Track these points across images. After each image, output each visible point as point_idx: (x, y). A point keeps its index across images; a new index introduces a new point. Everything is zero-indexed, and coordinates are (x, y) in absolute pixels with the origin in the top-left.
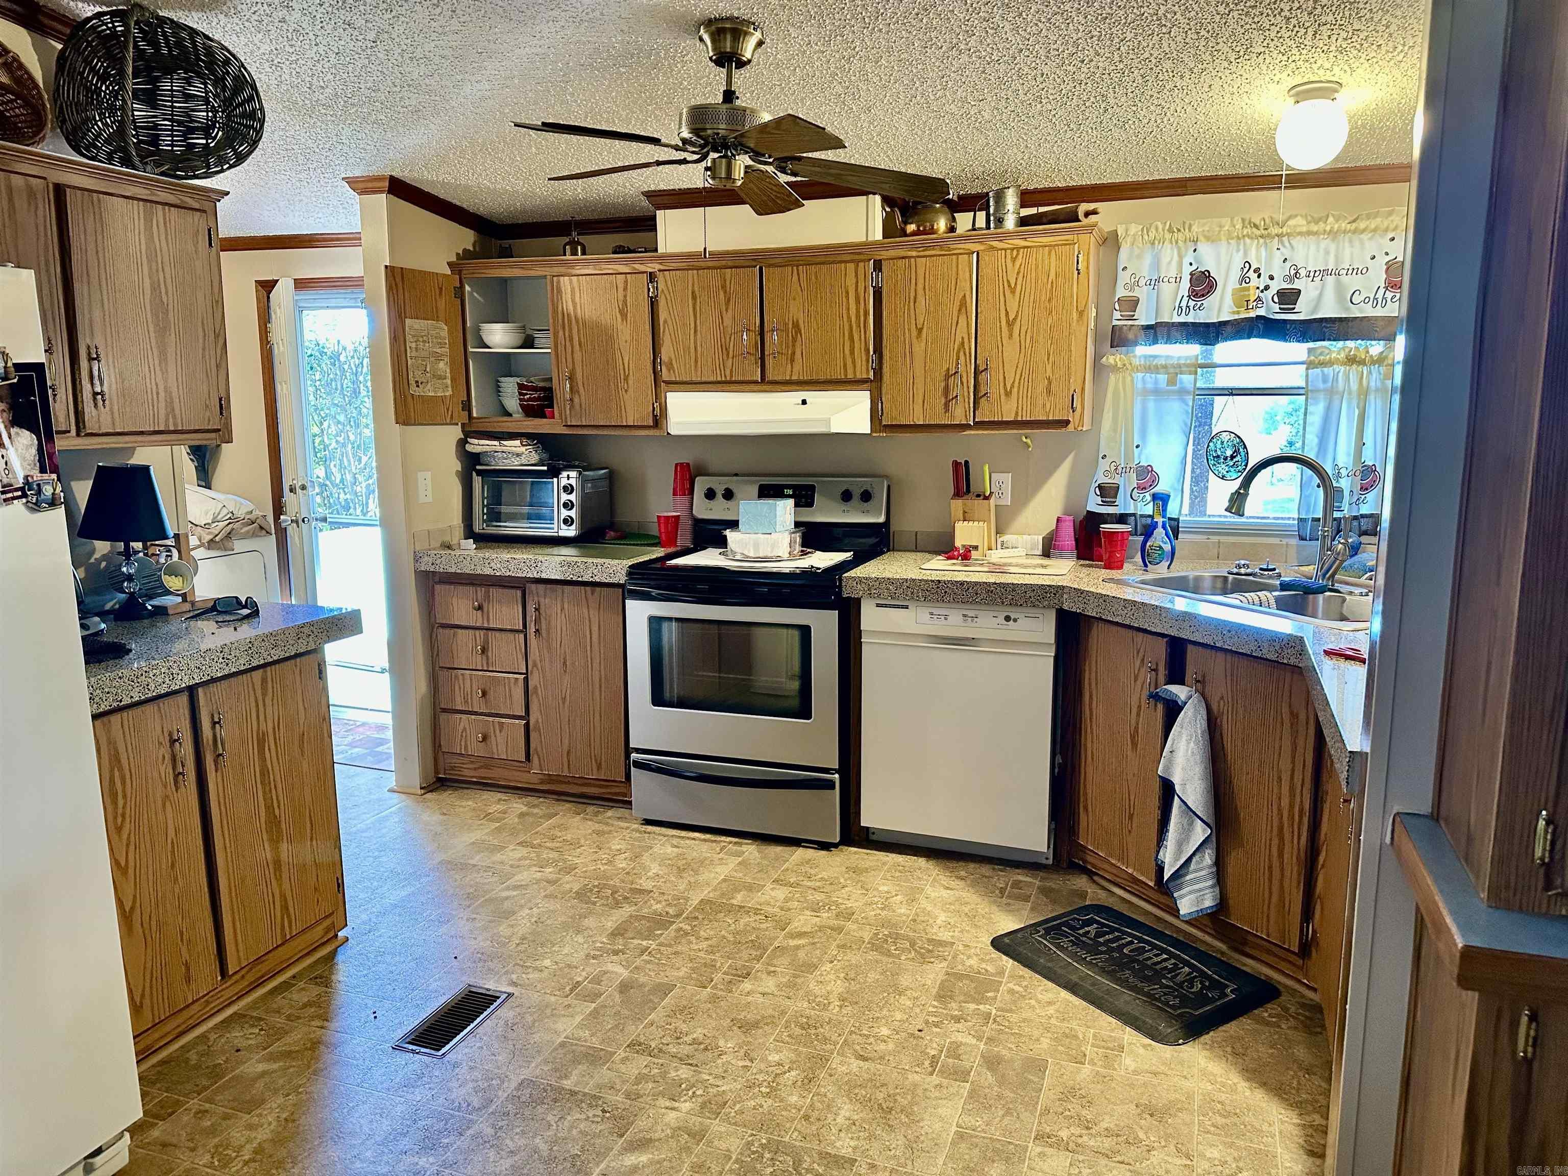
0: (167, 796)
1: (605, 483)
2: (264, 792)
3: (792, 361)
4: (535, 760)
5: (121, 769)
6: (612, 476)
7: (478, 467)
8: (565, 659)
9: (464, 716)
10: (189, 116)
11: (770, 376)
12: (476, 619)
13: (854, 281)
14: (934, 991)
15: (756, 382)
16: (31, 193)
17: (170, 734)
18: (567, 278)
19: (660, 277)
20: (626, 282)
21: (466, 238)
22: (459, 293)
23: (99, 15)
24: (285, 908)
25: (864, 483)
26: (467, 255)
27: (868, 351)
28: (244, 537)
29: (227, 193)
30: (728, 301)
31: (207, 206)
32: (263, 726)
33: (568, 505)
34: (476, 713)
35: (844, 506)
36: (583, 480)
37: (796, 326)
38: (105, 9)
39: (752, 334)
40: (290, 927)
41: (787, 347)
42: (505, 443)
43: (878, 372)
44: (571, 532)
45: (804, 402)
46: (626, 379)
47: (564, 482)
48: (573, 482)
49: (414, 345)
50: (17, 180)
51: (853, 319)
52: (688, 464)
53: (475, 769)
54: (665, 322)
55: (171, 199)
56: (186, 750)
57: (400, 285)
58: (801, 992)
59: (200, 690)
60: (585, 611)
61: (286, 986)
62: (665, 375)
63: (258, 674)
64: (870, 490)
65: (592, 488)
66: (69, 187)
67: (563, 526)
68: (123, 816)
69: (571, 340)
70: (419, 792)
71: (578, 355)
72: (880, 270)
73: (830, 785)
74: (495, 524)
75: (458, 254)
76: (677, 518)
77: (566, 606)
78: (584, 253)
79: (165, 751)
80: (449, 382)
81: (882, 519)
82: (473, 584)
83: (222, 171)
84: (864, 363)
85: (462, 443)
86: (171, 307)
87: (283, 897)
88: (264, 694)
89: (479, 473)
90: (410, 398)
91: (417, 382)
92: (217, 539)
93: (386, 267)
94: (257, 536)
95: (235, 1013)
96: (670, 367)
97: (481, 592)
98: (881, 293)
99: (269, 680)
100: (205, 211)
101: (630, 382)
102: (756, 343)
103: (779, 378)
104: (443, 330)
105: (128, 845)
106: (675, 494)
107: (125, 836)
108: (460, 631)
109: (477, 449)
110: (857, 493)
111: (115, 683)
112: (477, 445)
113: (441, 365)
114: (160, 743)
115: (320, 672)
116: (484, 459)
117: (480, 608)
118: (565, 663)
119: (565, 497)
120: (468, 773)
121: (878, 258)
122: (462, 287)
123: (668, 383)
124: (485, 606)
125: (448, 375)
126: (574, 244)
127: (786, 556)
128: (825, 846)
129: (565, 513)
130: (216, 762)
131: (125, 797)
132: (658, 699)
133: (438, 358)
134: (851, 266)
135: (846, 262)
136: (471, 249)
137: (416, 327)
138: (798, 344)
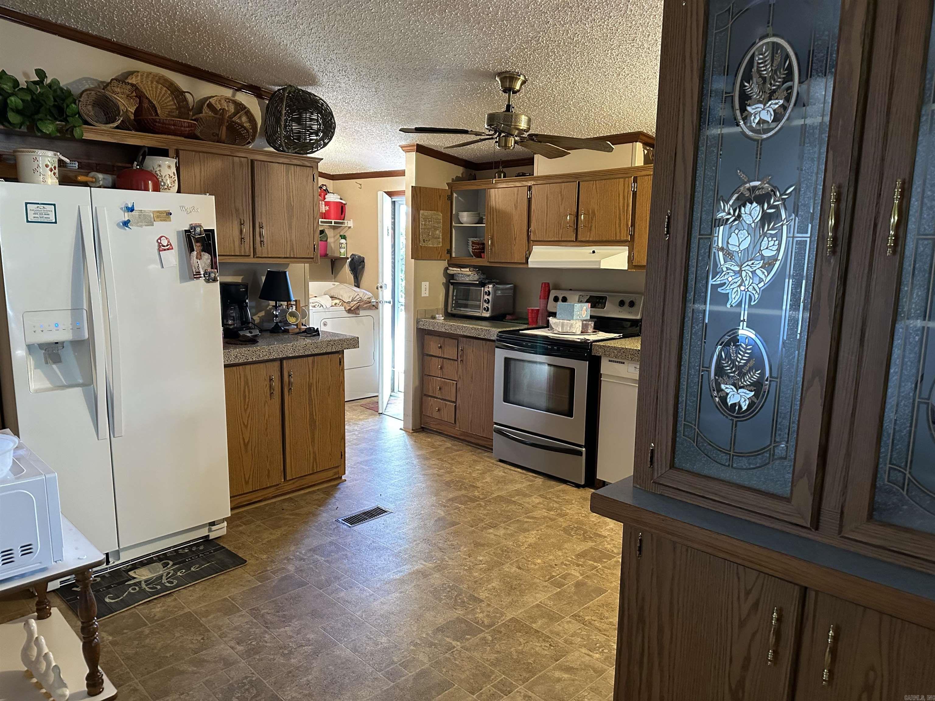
0: (266, 401)
1: (512, 291)
2: (309, 408)
3: (591, 230)
4: (457, 422)
5: (248, 387)
6: (515, 288)
7: (451, 281)
8: (472, 375)
9: (432, 399)
10: (311, 127)
11: (579, 238)
12: (438, 353)
13: (623, 188)
14: (577, 553)
15: (573, 241)
16: (241, 164)
17: (270, 377)
18: (493, 190)
19: (533, 189)
20: (518, 191)
21: (459, 171)
22: (450, 198)
23: (279, 90)
24: (315, 459)
25: (632, 297)
26: (458, 179)
27: (627, 225)
28: (365, 309)
29: (322, 159)
30: (562, 199)
31: (314, 164)
32: (311, 381)
33: (488, 302)
34: (437, 398)
35: (620, 309)
36: (495, 290)
37: (593, 212)
38: (280, 88)
39: (573, 217)
40: (317, 467)
41: (588, 223)
42: (462, 269)
43: (632, 237)
44: (487, 315)
45: (594, 252)
46: (515, 239)
47: (486, 290)
48: (490, 290)
49: (423, 223)
50: (236, 159)
51: (621, 208)
52: (548, 284)
53: (435, 425)
54: (534, 210)
55: (298, 162)
56: (276, 384)
57: (419, 195)
58: (513, 539)
59: (284, 361)
60: (482, 353)
61: (314, 492)
62: (532, 238)
63: (311, 359)
64: (634, 300)
65: (501, 293)
66: (256, 160)
67: (484, 312)
68: (248, 405)
69: (493, 220)
70: (411, 431)
71: (495, 228)
72: (637, 183)
73: (580, 453)
74: (459, 309)
75: (453, 179)
76: (538, 310)
77: (474, 349)
78: (504, 177)
79: (267, 383)
80: (441, 240)
81: (639, 317)
82: (439, 336)
83: (318, 150)
84: (625, 232)
85: (446, 269)
86: (295, 207)
87: (314, 453)
88: (313, 367)
89: (452, 284)
90: (419, 248)
91: (424, 240)
92: (352, 309)
93: (412, 187)
94: (371, 309)
95: (290, 497)
96: (535, 233)
97: (442, 339)
98: (636, 194)
99: (316, 362)
100: (312, 167)
101: (517, 241)
102: (574, 221)
103: (583, 239)
104: (440, 216)
105: (248, 417)
106: (540, 299)
107: (248, 413)
108: (433, 358)
109: (452, 272)
110: (627, 301)
111: (246, 352)
112: (453, 270)
113: (437, 232)
114: (265, 380)
115: (340, 362)
116: (455, 277)
117: (441, 347)
118: (472, 377)
119: (486, 297)
120: (433, 427)
121: (636, 176)
122: (452, 194)
123: (533, 241)
124: (443, 346)
125: (441, 237)
126: (499, 173)
127: (579, 332)
128: (578, 486)
129: (486, 305)
130: (289, 392)
131: (249, 398)
132: (506, 399)
133: (436, 229)
134: (622, 180)
135: (619, 178)
136: (461, 176)
137: (426, 214)
138: (594, 221)
